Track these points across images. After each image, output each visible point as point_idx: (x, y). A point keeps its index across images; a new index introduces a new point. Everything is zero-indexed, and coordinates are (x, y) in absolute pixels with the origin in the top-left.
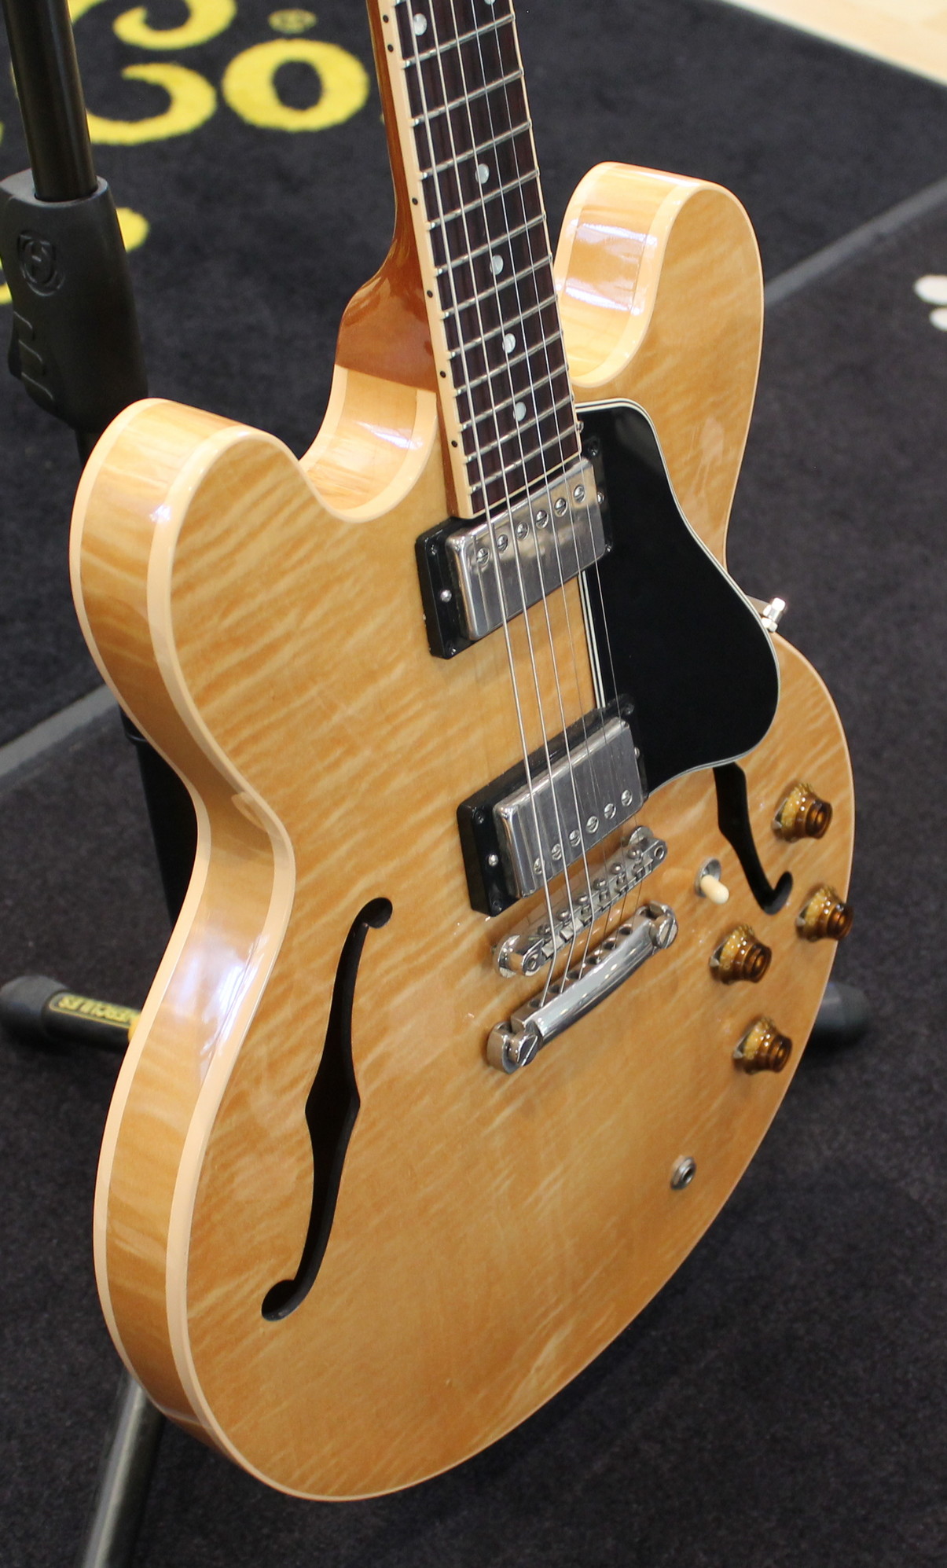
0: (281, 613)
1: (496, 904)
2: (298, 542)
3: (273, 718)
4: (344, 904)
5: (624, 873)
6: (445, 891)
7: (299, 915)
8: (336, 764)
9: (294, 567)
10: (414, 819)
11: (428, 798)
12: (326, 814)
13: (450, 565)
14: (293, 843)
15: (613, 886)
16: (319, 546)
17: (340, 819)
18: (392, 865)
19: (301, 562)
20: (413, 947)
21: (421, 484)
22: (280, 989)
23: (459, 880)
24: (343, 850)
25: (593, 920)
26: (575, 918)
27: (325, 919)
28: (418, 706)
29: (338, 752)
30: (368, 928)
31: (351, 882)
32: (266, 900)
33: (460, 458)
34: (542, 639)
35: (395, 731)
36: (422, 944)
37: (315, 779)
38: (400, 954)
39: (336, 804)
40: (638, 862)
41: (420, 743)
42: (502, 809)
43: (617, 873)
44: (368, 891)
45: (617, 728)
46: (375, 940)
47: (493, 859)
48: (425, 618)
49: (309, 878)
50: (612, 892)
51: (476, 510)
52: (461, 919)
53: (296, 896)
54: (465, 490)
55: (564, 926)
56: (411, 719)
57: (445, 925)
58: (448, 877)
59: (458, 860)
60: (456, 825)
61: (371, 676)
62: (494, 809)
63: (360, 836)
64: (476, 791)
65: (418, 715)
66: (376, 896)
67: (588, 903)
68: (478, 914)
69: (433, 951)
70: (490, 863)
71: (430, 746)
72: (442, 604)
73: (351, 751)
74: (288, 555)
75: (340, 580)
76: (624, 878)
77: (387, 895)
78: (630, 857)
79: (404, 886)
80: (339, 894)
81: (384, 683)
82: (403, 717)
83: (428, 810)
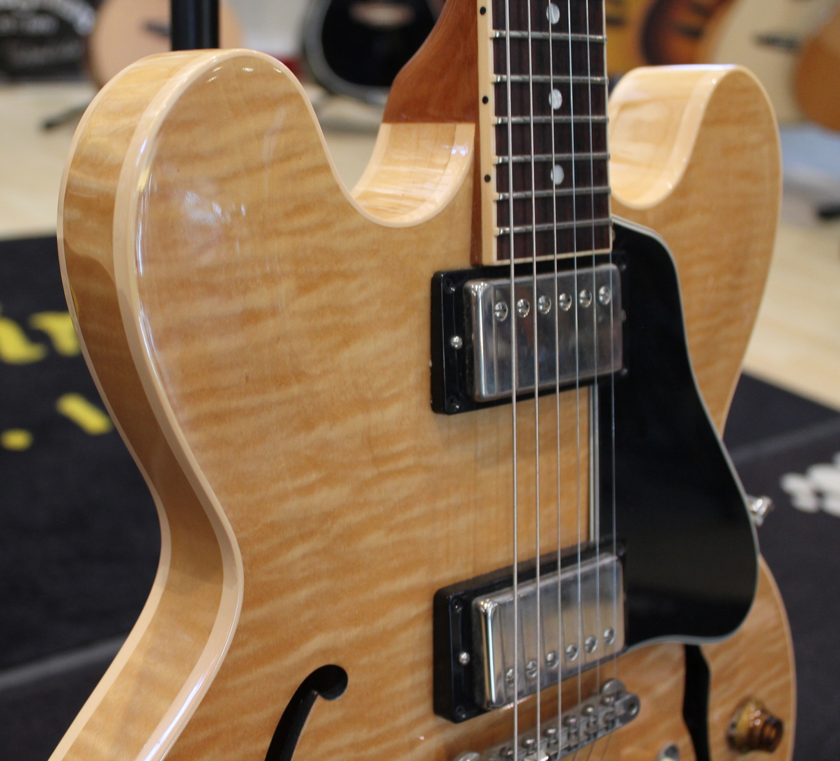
0: (271, 279)
1: (460, 710)
2: (303, 208)
3: (243, 402)
4: (293, 659)
5: (596, 716)
6: (407, 682)
7: (239, 653)
8: (308, 490)
9: (293, 233)
10: (386, 588)
11: (405, 569)
12: (289, 544)
13: (465, 312)
14: (244, 564)
15: (583, 728)
16: (325, 225)
17: (304, 556)
18: (354, 632)
19: (302, 232)
20: (363, 734)
21: (446, 215)
22: (202, 735)
23: (424, 675)
24: (303, 594)
25: (559, 757)
26: (541, 748)
27: (268, 669)
28: (409, 461)
29: (314, 476)
30: (316, 696)
31: (305, 635)
32: (206, 631)
33: (491, 193)
34: (550, 444)
35: (382, 477)
36: (374, 733)
37: (283, 497)
38: (347, 738)
39: (303, 538)
40: (610, 709)
41: (407, 504)
42: (482, 603)
43: (588, 715)
44: (323, 652)
45: (609, 560)
46: (321, 712)
47: (464, 656)
48: (430, 364)
49: (259, 613)
50: (581, 734)
51: (500, 257)
52: (420, 720)
53: (239, 630)
54: (491, 229)
55: (528, 755)
56: (400, 472)
57: (403, 720)
58: (413, 667)
59: (426, 652)
60: (431, 612)
61: (364, 405)
62: (474, 602)
63: (324, 585)
64: (457, 581)
65: (407, 471)
66: (332, 661)
67: (555, 736)
68: (441, 721)
69: (384, 746)
70: (461, 660)
71: (417, 511)
72: (450, 349)
73: (327, 481)
74: (288, 215)
75: (345, 276)
76: (595, 723)
77: (344, 666)
78: (603, 703)
79: (364, 661)
80: (289, 645)
81: (376, 417)
82: (391, 466)
83: (403, 583)
